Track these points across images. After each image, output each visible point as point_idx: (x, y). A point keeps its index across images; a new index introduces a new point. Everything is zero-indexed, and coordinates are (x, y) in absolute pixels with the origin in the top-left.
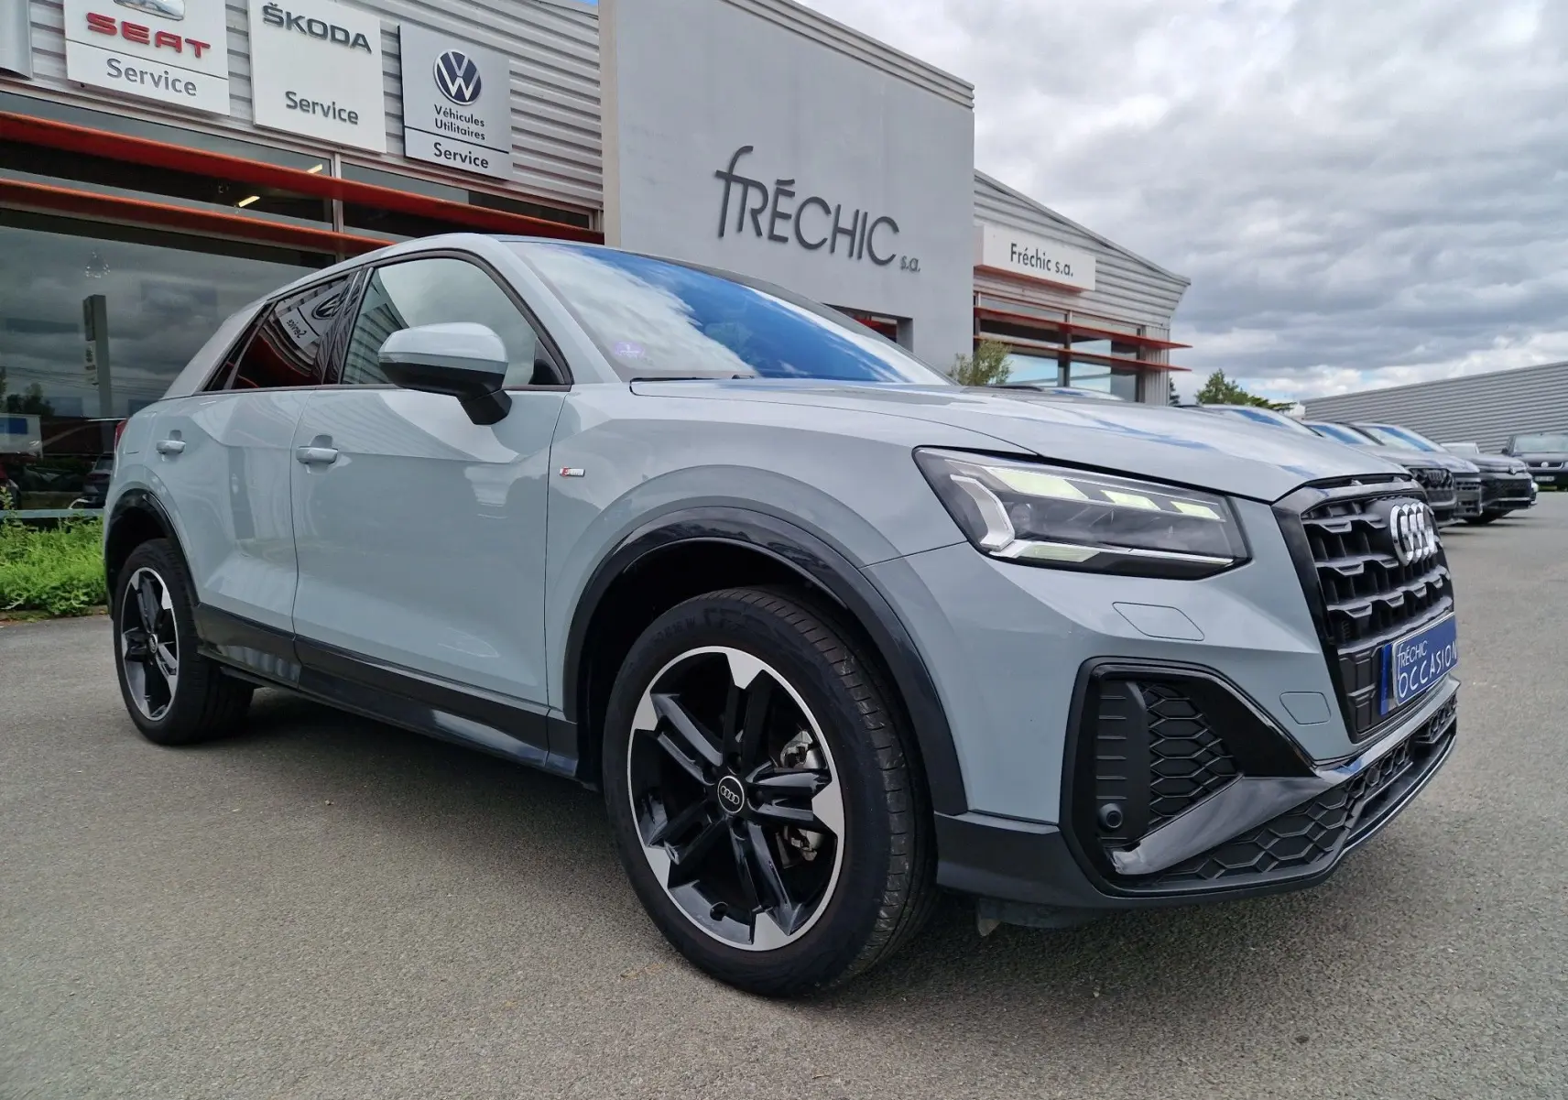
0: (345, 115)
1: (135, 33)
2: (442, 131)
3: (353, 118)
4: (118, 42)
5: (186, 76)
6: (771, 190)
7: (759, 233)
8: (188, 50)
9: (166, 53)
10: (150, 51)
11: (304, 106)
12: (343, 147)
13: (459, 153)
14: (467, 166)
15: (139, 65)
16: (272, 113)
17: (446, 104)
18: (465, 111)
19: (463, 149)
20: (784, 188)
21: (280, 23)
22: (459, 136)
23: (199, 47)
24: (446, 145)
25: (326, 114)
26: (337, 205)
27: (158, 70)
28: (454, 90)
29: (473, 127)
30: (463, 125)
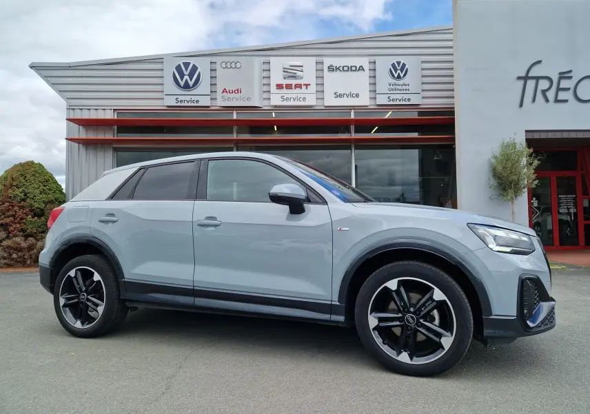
0: (354, 95)
1: (289, 87)
2: (391, 92)
3: (357, 96)
4: (285, 91)
5: (302, 96)
6: (555, 79)
7: (547, 100)
8: (304, 87)
9: (298, 90)
10: (293, 91)
11: (341, 96)
12: (354, 106)
13: (398, 98)
14: (402, 103)
15: (289, 96)
16: (330, 101)
17: (393, 81)
18: (401, 82)
19: (399, 97)
20: (564, 76)
21: (333, 71)
22: (399, 92)
23: (307, 85)
24: (392, 97)
25: (348, 97)
26: (352, 127)
27: (295, 96)
28: (396, 75)
29: (404, 87)
30: (400, 88)
